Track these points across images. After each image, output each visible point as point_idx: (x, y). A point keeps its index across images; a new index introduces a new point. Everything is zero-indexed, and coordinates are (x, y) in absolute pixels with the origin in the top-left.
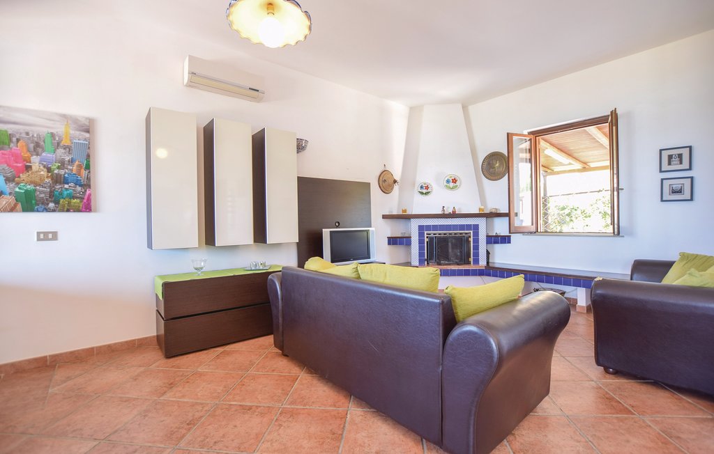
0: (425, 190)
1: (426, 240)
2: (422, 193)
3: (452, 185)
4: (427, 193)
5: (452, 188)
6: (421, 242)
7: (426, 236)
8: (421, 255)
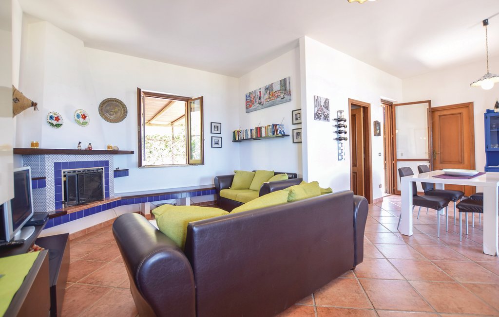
0: (55, 121)
1: (63, 179)
2: (52, 124)
3: (81, 120)
4: (58, 126)
5: (82, 124)
6: (57, 182)
7: (63, 174)
8: (58, 197)
